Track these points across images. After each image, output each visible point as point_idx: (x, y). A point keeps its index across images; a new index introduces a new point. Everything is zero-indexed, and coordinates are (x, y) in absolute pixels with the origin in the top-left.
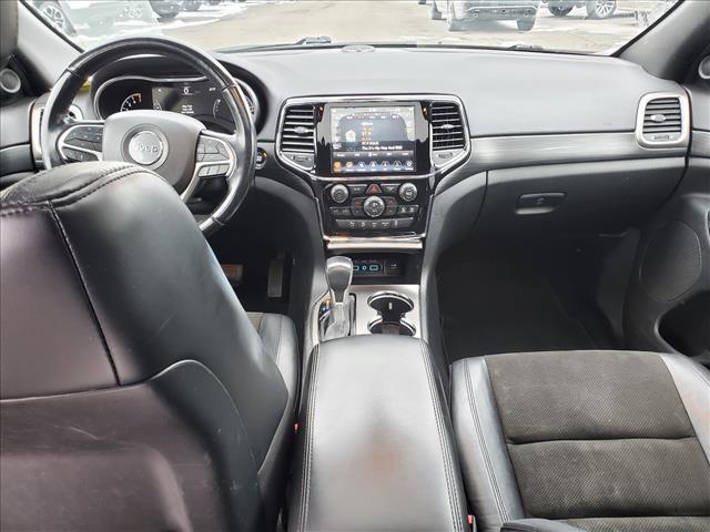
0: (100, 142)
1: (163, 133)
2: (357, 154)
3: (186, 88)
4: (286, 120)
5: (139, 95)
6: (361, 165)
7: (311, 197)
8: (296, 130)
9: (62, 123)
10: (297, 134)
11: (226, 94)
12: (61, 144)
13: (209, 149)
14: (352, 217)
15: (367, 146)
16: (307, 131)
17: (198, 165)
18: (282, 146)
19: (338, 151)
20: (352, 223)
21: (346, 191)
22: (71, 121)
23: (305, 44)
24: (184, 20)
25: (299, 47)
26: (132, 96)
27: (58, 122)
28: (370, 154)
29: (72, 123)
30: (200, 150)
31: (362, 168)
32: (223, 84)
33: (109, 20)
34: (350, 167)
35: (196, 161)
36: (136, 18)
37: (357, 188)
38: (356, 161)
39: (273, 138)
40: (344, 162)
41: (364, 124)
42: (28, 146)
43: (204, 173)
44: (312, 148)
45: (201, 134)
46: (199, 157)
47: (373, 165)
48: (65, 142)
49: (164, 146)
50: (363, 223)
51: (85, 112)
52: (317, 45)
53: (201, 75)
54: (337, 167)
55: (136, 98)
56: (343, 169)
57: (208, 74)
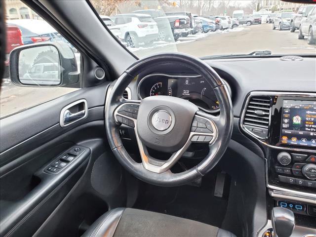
0: (137, 114)
1: (173, 112)
2: (301, 133)
3: (187, 81)
4: (249, 104)
5: (161, 83)
6: (304, 140)
7: (262, 158)
8: (256, 112)
9: (119, 101)
10: (256, 114)
11: (216, 90)
12: (116, 113)
13: (200, 125)
14: (292, 175)
15: (309, 128)
16: (264, 113)
17: (192, 133)
18: (245, 121)
19: (286, 129)
20: (291, 180)
21: (290, 157)
22: (124, 100)
23: (254, 55)
24: (181, 40)
25: (250, 56)
26: (157, 84)
27: (117, 100)
28: (312, 134)
29: (124, 102)
30: (195, 124)
31: (304, 142)
32: (215, 84)
33: (152, 41)
34: (294, 141)
35: (191, 131)
36: (162, 40)
37: (299, 156)
38: (299, 137)
39: (239, 115)
40: (290, 137)
41: (308, 112)
42: (103, 107)
43: (195, 139)
44: (267, 125)
45: (196, 114)
46: (193, 128)
47: (314, 142)
48: (118, 112)
49: (172, 119)
50: (301, 182)
51: (132, 91)
52: (262, 55)
53: (197, 74)
54: (285, 140)
55: (159, 85)
56: (289, 142)
57: (202, 73)
